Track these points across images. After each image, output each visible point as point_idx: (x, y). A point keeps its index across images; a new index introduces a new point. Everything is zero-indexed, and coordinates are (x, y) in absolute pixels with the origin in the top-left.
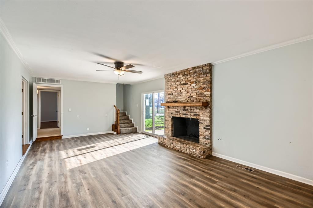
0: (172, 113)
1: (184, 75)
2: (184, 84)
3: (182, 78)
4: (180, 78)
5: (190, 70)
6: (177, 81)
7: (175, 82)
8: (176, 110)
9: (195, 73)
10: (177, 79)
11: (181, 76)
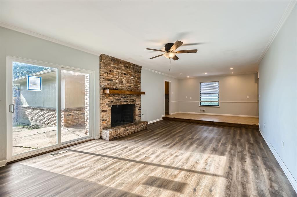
0: (112, 102)
1: (125, 66)
2: (125, 74)
3: (123, 68)
4: (121, 67)
5: (131, 65)
6: (118, 69)
7: (115, 68)
8: (117, 98)
9: (133, 68)
10: (117, 67)
11: (123, 66)
